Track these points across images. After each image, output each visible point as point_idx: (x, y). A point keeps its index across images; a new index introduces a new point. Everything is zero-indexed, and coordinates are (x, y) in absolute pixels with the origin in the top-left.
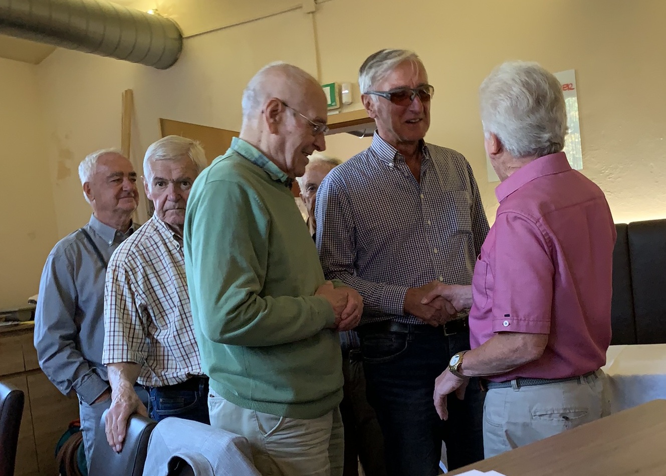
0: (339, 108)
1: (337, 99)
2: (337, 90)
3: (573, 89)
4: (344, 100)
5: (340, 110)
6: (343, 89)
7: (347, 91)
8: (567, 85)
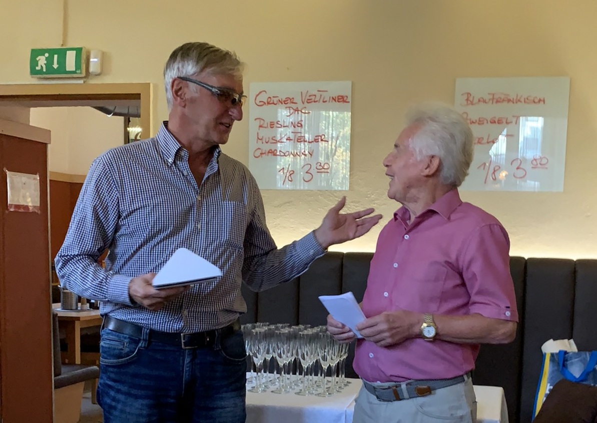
0: (85, 77)
1: (84, 66)
2: (84, 56)
3: (349, 102)
4: (91, 69)
5: (85, 80)
6: (92, 56)
7: (96, 60)
8: (343, 97)
